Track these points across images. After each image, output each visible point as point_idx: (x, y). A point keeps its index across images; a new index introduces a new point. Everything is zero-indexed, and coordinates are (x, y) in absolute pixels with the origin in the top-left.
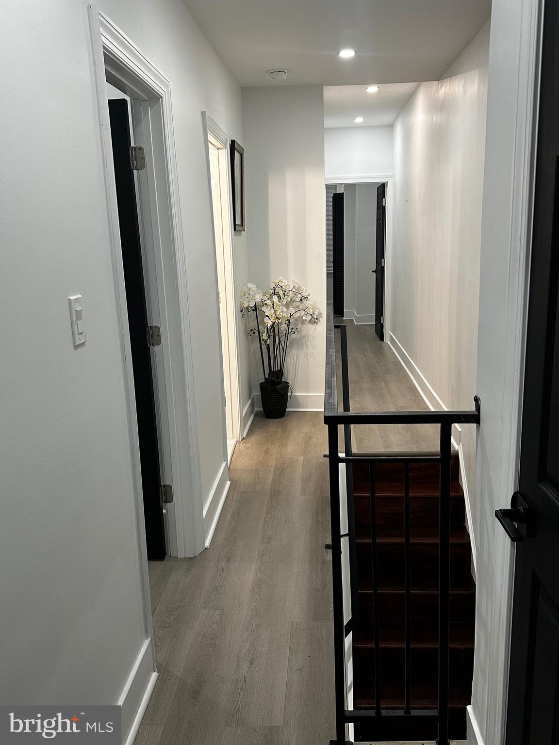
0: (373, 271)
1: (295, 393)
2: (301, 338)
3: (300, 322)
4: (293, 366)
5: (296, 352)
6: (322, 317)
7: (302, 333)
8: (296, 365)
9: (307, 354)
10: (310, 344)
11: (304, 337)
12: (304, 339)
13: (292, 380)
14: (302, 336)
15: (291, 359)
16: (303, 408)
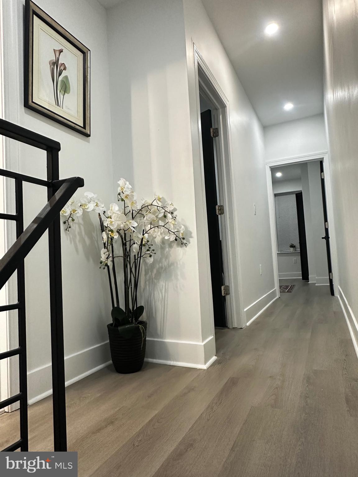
0: (323, 238)
1: (165, 339)
2: (169, 266)
3: (167, 246)
4: (161, 302)
5: (164, 284)
6: (191, 237)
7: (171, 258)
8: (165, 300)
9: (177, 287)
10: (179, 273)
11: (173, 264)
12: (172, 267)
13: (161, 322)
14: (170, 262)
15: (158, 292)
16: (173, 361)
